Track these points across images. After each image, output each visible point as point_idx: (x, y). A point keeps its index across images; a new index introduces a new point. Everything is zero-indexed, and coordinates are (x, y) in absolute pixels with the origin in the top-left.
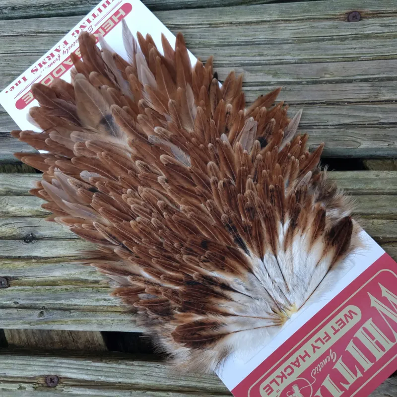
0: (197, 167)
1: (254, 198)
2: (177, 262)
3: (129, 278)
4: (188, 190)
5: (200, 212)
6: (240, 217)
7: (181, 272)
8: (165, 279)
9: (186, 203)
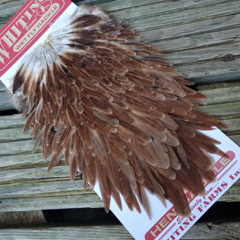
0: (89, 109)
1: (58, 95)
2: (99, 54)
3: (127, 41)
4: (95, 95)
5: (87, 83)
6: (65, 83)
7: (96, 49)
8: (105, 43)
9: (95, 87)
